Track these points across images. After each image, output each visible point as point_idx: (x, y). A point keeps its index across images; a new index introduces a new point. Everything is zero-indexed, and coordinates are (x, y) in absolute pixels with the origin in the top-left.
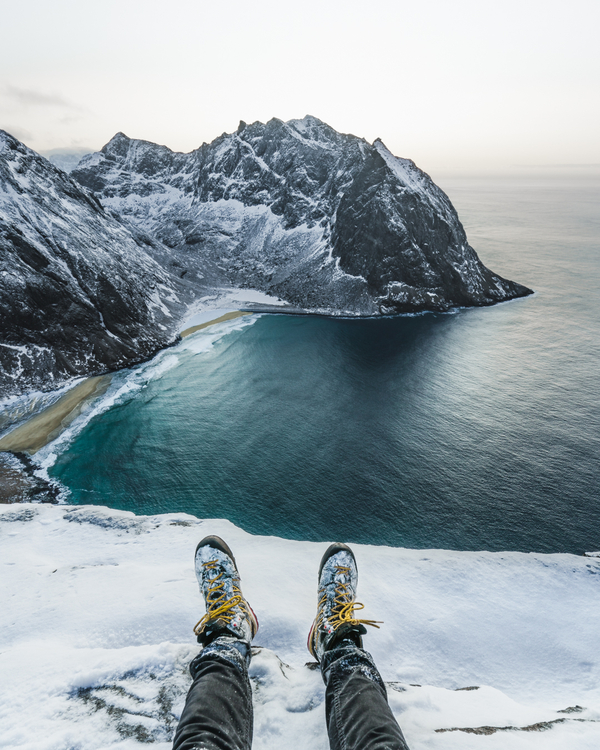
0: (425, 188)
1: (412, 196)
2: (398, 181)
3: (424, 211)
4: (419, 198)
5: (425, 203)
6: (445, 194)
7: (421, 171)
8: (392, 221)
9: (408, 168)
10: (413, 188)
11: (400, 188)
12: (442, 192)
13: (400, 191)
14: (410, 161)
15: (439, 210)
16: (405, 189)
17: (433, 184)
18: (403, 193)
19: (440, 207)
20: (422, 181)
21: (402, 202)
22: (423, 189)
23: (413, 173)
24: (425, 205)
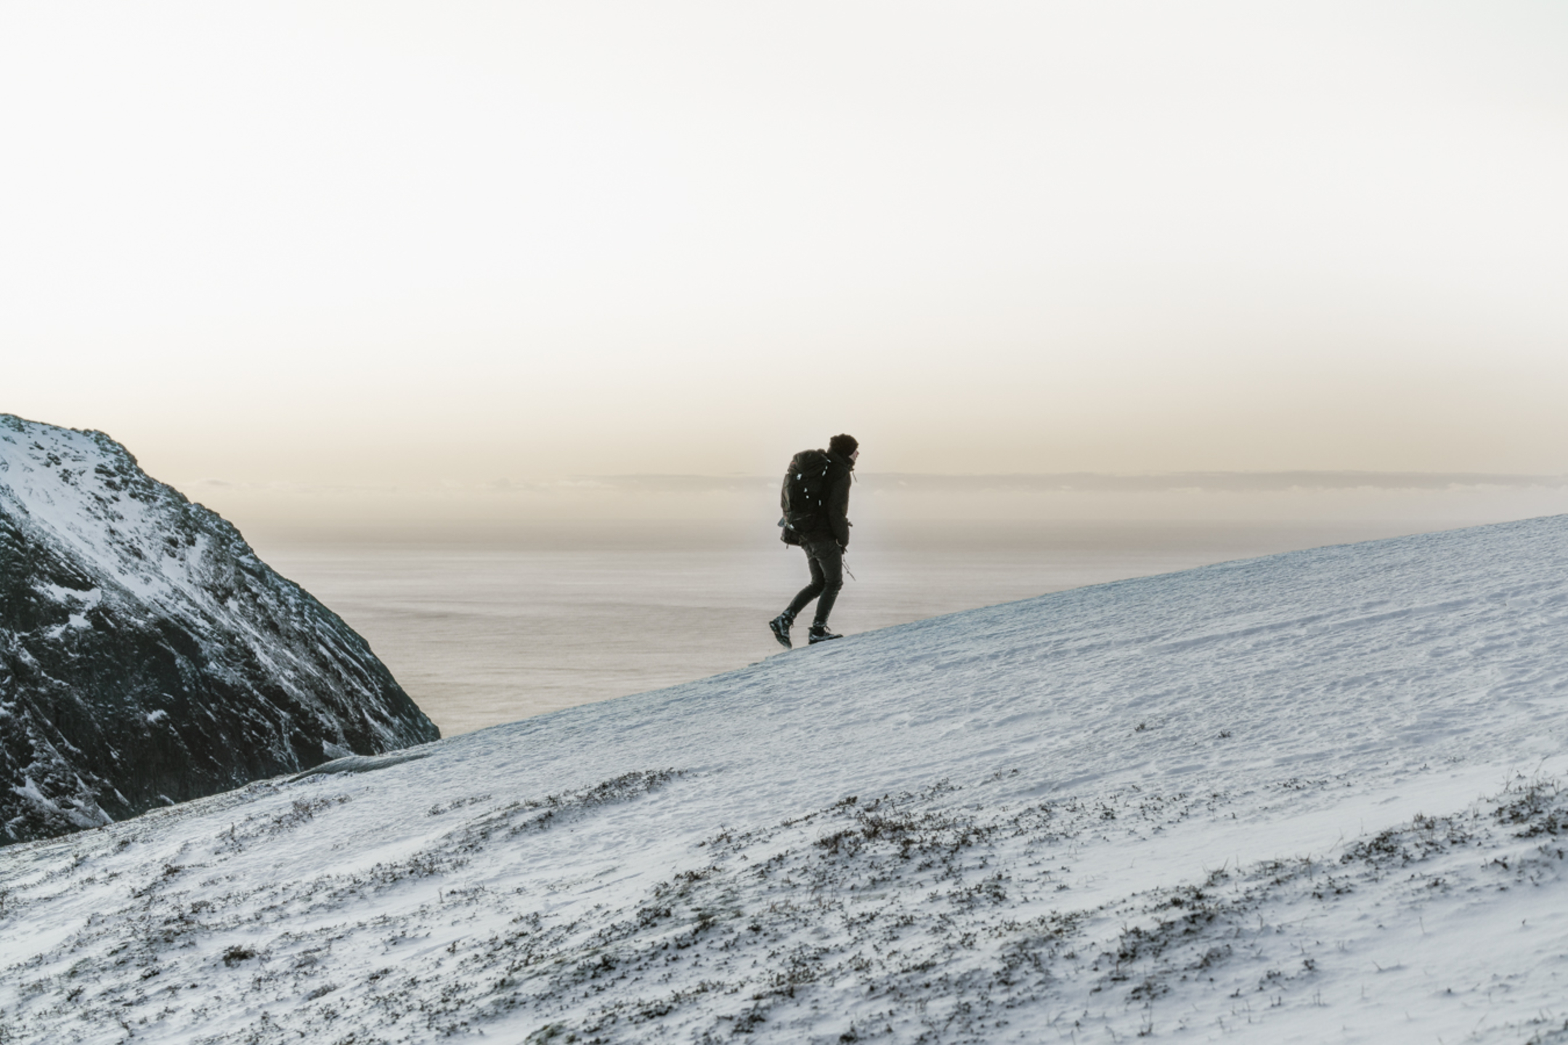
0: (222, 595)
1: (143, 639)
2: (40, 553)
3: (235, 727)
4: (190, 649)
5: (232, 676)
6: (342, 628)
7: (178, 499)
8: (31, 790)
9: (92, 483)
10: (144, 593)
11: (58, 594)
12: (325, 613)
13: (60, 614)
14: (100, 438)
15: (329, 720)
16: (91, 598)
17: (262, 573)
18: (78, 621)
19: (328, 700)
20: (195, 555)
21: (83, 673)
22: (204, 599)
23: (130, 508)
24: (232, 693)
